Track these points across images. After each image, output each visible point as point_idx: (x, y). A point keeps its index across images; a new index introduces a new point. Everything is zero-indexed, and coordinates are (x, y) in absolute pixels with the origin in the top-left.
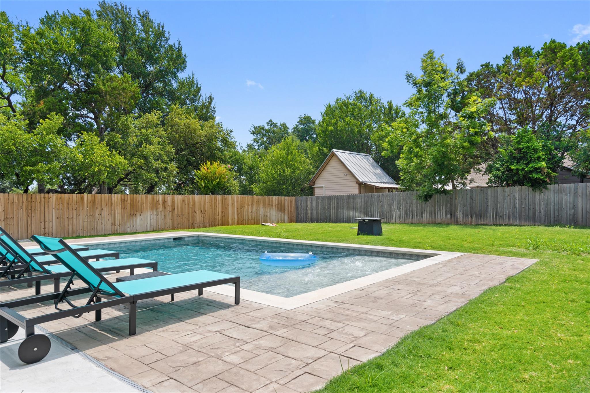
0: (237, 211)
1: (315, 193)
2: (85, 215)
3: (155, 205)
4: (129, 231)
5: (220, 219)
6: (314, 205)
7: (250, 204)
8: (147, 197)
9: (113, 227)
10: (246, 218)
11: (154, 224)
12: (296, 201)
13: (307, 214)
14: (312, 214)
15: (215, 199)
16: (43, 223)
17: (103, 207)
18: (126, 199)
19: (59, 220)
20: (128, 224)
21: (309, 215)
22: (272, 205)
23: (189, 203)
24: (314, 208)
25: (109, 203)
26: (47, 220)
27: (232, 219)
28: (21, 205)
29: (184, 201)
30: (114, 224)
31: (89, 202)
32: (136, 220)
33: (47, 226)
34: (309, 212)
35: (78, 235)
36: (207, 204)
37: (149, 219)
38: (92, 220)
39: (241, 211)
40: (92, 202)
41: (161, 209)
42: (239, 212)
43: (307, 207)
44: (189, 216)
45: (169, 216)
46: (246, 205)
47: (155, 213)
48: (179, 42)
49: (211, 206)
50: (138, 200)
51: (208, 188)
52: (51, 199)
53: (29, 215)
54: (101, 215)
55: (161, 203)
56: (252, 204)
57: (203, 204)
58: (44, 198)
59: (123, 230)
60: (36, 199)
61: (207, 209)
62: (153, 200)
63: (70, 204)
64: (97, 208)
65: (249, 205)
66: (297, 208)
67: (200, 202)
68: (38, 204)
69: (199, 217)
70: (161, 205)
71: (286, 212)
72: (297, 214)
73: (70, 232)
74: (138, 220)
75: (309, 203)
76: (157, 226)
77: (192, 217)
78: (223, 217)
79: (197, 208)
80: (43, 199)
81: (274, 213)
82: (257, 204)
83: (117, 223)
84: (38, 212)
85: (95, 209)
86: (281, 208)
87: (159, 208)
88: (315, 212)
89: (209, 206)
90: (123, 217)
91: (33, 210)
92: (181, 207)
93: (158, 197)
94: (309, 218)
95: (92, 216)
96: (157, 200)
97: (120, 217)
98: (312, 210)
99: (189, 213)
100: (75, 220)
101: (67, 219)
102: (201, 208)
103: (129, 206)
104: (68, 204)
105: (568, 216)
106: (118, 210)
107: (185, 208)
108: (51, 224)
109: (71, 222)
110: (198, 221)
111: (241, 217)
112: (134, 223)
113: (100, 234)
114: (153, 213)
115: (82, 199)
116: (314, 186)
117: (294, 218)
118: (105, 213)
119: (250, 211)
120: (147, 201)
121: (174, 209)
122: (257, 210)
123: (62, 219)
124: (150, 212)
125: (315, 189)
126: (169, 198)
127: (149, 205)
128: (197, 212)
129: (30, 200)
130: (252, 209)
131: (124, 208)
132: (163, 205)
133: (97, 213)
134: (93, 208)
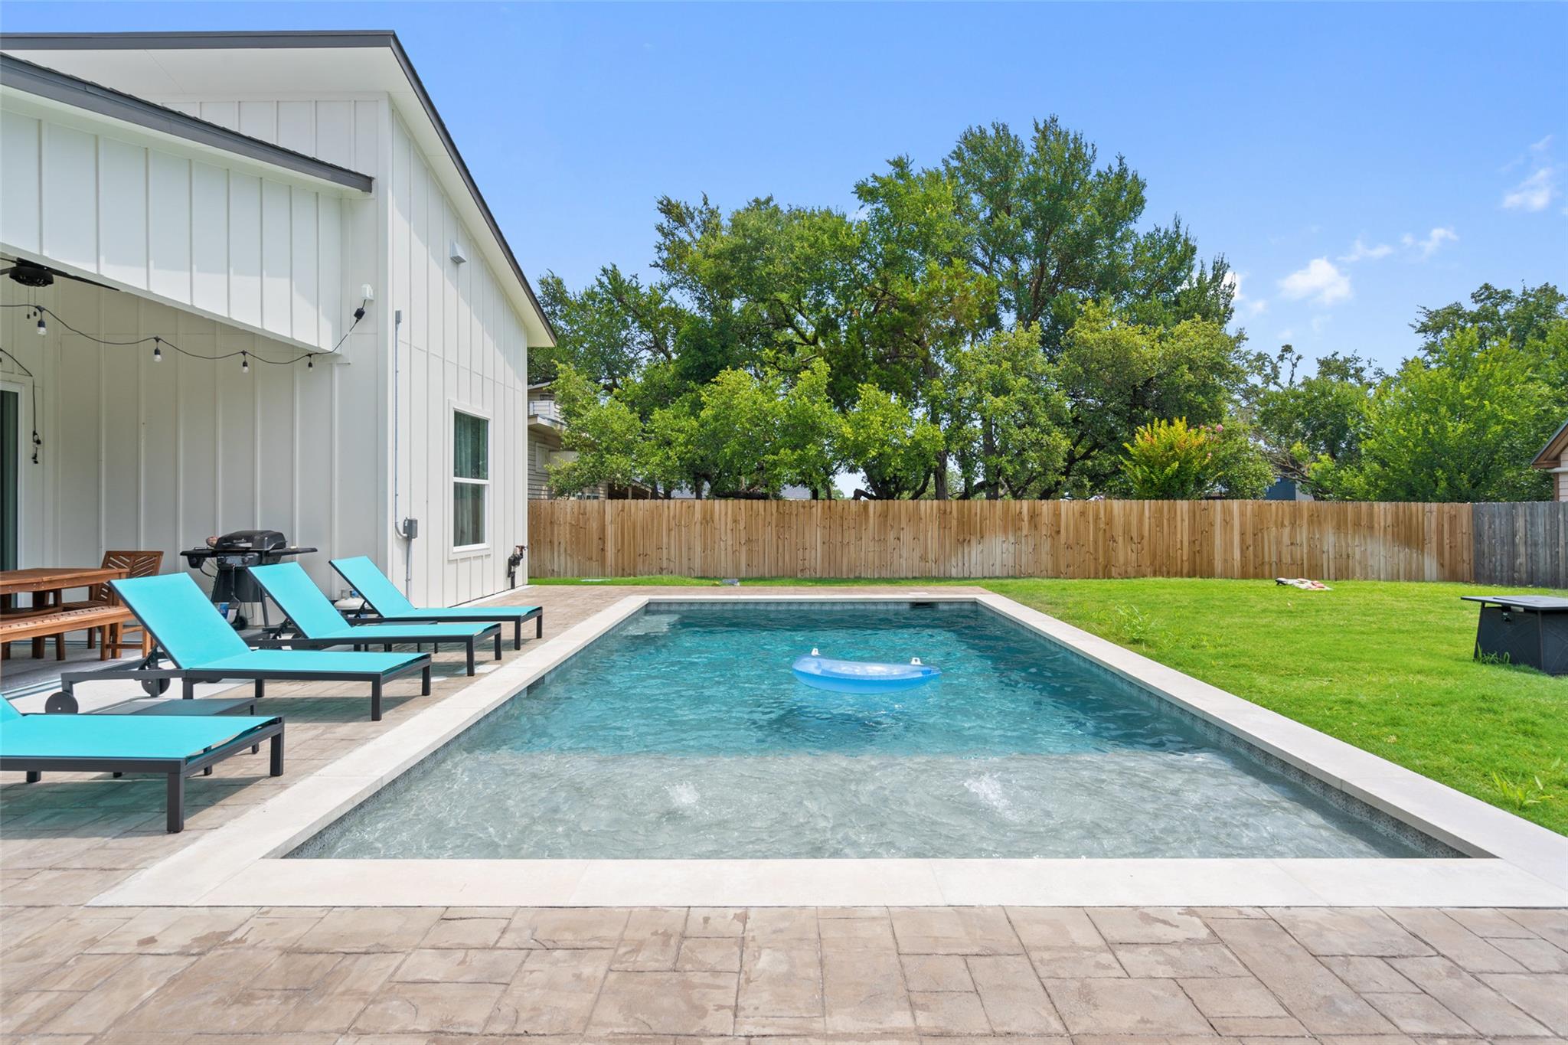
0: (1243, 541)
1: (1561, 493)
2: (871, 538)
3: (1012, 523)
4: (954, 574)
5: (1185, 558)
6: (1541, 530)
7: (1286, 523)
8: (995, 506)
9: (922, 564)
10: (1274, 559)
11: (1011, 563)
12: (1476, 515)
13: (1513, 555)
14: (1532, 557)
15: (1173, 512)
16: (801, 550)
17: (903, 525)
18: (948, 510)
19: (826, 546)
20: (953, 559)
21: (1521, 560)
22: (1371, 528)
23: (1097, 518)
24: (1541, 540)
25: (915, 518)
26: (808, 546)
27: (1226, 561)
28: (768, 519)
29: (1083, 513)
30: (924, 558)
31: (877, 514)
32: (970, 552)
33: (807, 556)
34: (1522, 549)
36: (1147, 520)
37: (998, 551)
38: (882, 549)
39: (1254, 541)
40: (884, 515)
41: (1025, 532)
42: (1250, 541)
43: (1514, 535)
44: (1096, 550)
45: (1046, 547)
46: (1272, 525)
47: (1012, 539)
49: (1160, 525)
50: (973, 512)
51: (1153, 484)
52: (814, 509)
54: (899, 539)
55: (1026, 519)
56: (1293, 524)
57: (1134, 521)
59: (942, 568)
61: (1146, 534)
62: (1007, 510)
63: (844, 518)
64: (892, 527)
65: (1283, 525)
66: (1478, 536)
67: (1127, 517)
68: (794, 518)
69: (1123, 553)
70: (1026, 523)
71: (1432, 546)
72: (1479, 555)
73: (845, 569)
74: (973, 553)
75: (1520, 523)
76: (1018, 567)
77: (1105, 552)
78: (1194, 554)
79: (1118, 532)
80: (801, 510)
81: (1379, 551)
82: (1311, 522)
83: (931, 556)
84: (794, 531)
85: (889, 527)
86: (1409, 536)
87: (1020, 529)
88: (1543, 554)
89: (1153, 525)
90: (942, 545)
92: (1077, 529)
93: (1018, 506)
94: (1523, 569)
95: (882, 541)
96: (1018, 512)
97: (936, 545)
98: (1535, 544)
99: (1096, 542)
100: (852, 547)
101: (839, 545)
102: (1129, 531)
103: (954, 523)
106: (933, 532)
107: (1087, 529)
108: (813, 552)
109: (846, 551)
110: (1121, 560)
111: (1255, 556)
112: (966, 558)
113: (897, 576)
114: (1007, 538)
115: (866, 508)
116: (1557, 470)
117: (1465, 568)
118: (907, 536)
119: (1286, 540)
120: (994, 513)
121: (1058, 532)
122: (1310, 539)
123: (831, 545)
124: (1001, 538)
125: (1561, 478)
126: (1045, 508)
127: (998, 521)
128: (1120, 540)
130: (1292, 535)
131: (944, 526)
132: (1030, 522)
133: (891, 536)
134: (885, 525)
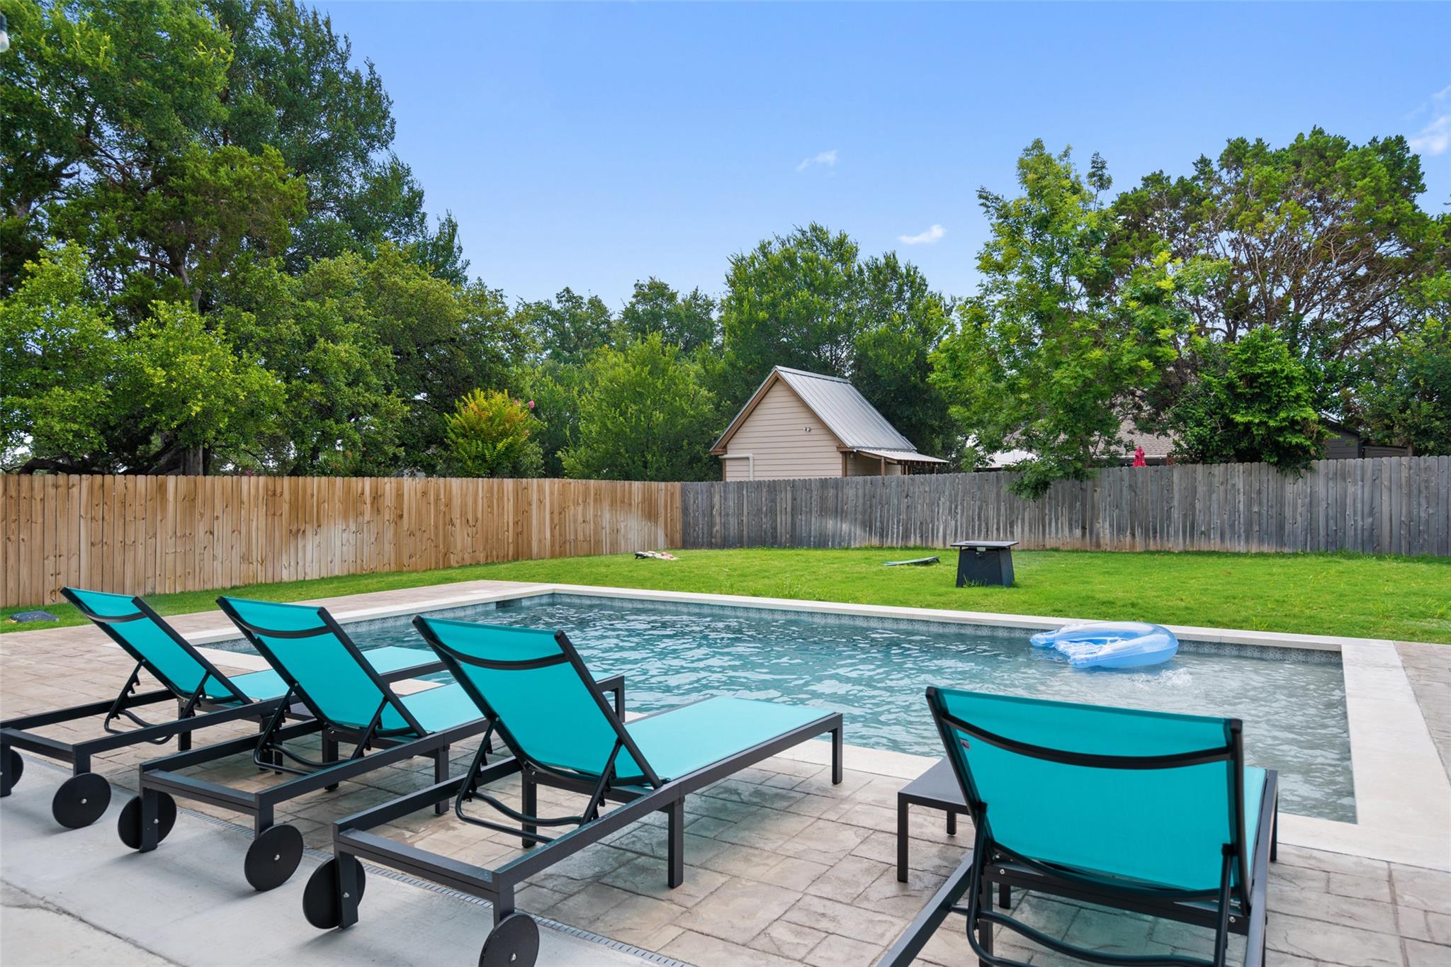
0: (552, 520)
1: (728, 474)
2: (170, 533)
3: (352, 506)
4: (285, 578)
5: (510, 540)
6: (731, 503)
7: (580, 501)
8: (334, 485)
9: (244, 566)
10: (572, 537)
11: (352, 558)
12: (684, 493)
13: (711, 525)
14: (724, 525)
15: (501, 490)
16: (52, 558)
17: (218, 512)
18: (278, 491)
19: (97, 549)
20: (285, 557)
21: (716, 528)
22: (630, 505)
23: (437, 499)
24: (730, 511)
25: (234, 500)
26: (64, 553)
27: (540, 541)
29: (424, 494)
30: (246, 558)
31: (180, 498)
32: (304, 546)
33: (63, 569)
34: (717, 520)
35: (149, 590)
36: (480, 501)
37: (338, 544)
38: (188, 548)
39: (560, 519)
40: (190, 499)
41: (367, 517)
42: (556, 521)
43: (712, 508)
44: (437, 535)
45: (389, 535)
46: (571, 504)
47: (353, 527)
48: (371, 67)
49: (490, 506)
50: (309, 492)
51: (485, 461)
52: (75, 490)
53: (12, 537)
54: (212, 533)
55: (368, 501)
56: (584, 501)
57: (470, 502)
58: (56, 486)
59: (270, 575)
60: (32, 489)
61: (480, 516)
62: (348, 491)
63: (127, 504)
64: (202, 515)
65: (578, 504)
66: (685, 510)
67: (464, 496)
68: (37, 506)
69: (462, 539)
70: (369, 506)
71: (661, 520)
72: (686, 525)
73: (128, 583)
74: (309, 547)
75: (717, 499)
76: (359, 561)
77: (445, 537)
78: (518, 534)
79: (456, 514)
80: (51, 491)
81: (633, 528)
82: (595, 500)
83: (256, 554)
84: (37, 528)
85: (197, 516)
86: (650, 513)
87: (362, 514)
88: (732, 522)
89: (485, 505)
90: (270, 538)
91: (23, 519)
92: (419, 512)
93: (360, 485)
94: (718, 535)
95: (188, 537)
96: (359, 491)
97: (262, 540)
98: (726, 515)
99: (436, 527)
100: (141, 549)
101: (118, 546)
102: (466, 513)
103: (286, 507)
104: (123, 503)
105: (1359, 532)
106: (258, 520)
107: (428, 512)
108: (74, 561)
109: (130, 555)
110: (459, 548)
111: (560, 535)
112: (300, 554)
114: (348, 526)
115: (162, 489)
116: (726, 456)
117: (678, 537)
118: (223, 528)
119: (580, 518)
120: (333, 494)
121: (401, 516)
122: (595, 516)
123: (105, 548)
124: (340, 526)
125: (728, 463)
126: (388, 486)
127: (338, 505)
128: (457, 522)
129: (14, 494)
130: (584, 515)
131: (272, 514)
132: (372, 504)
133: (201, 529)
134: (192, 514)
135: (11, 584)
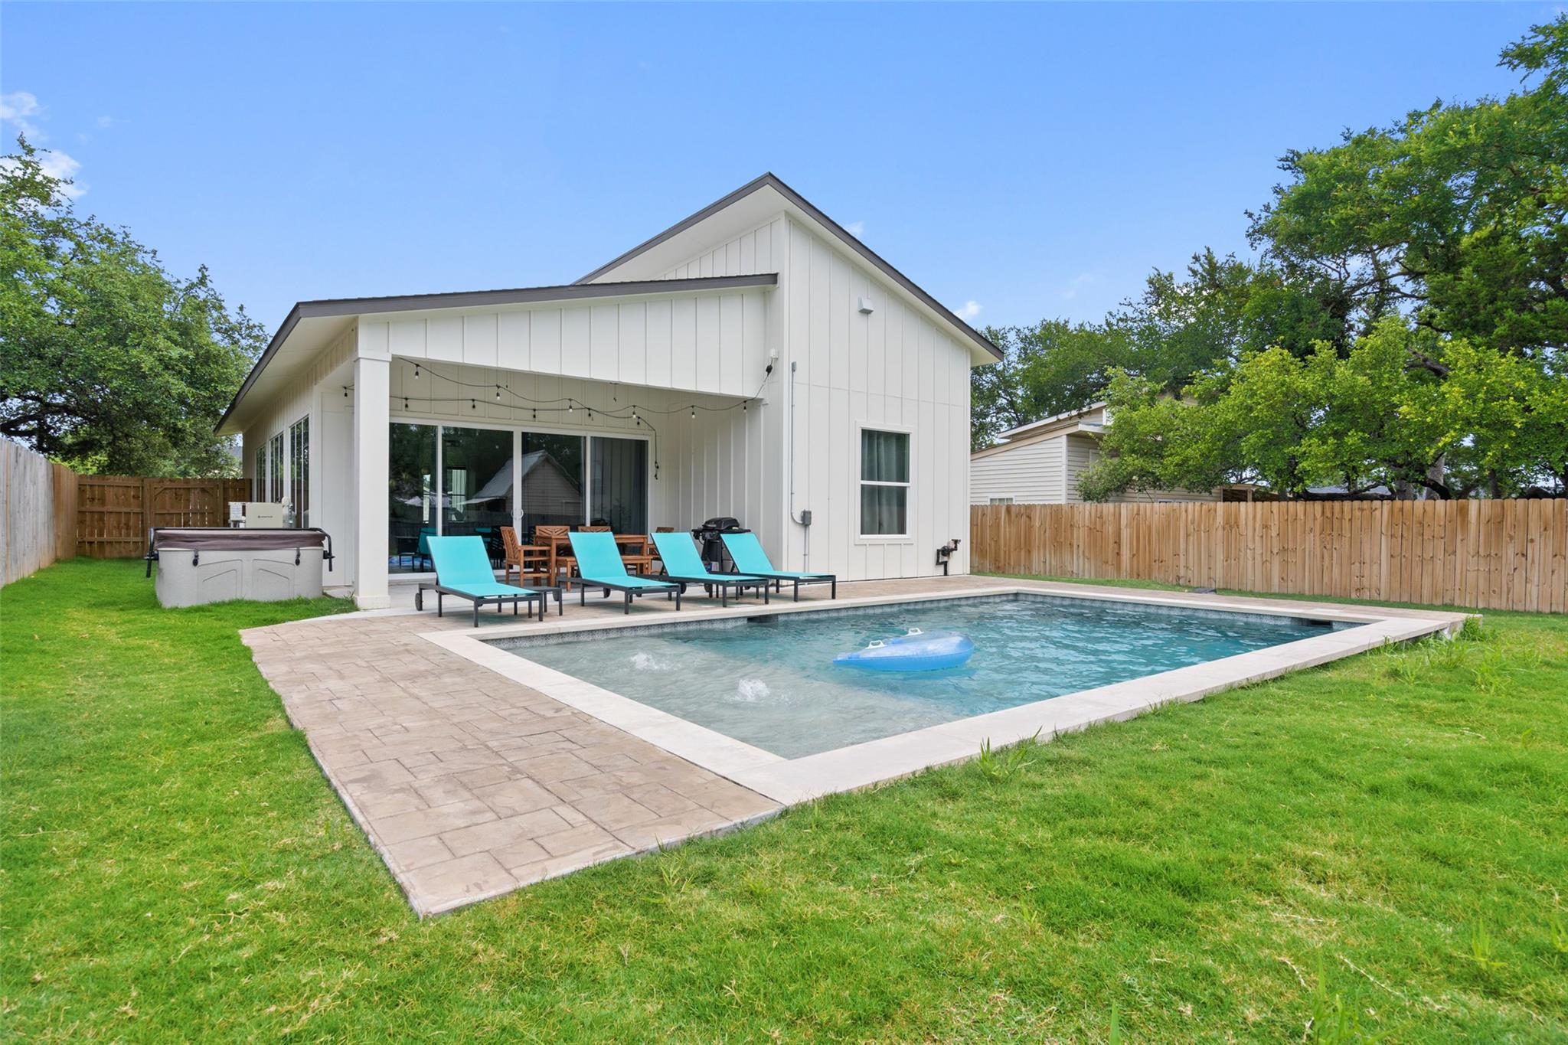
2: (1472, 552)
16: (1357, 564)
17: (1534, 533)
19: (1397, 561)
26: (1367, 560)
28: (1310, 525)
31: (1483, 520)
33: (1366, 572)
35: (1447, 601)
38: (1493, 568)
40: (1497, 523)
52: (1378, 513)
53: (1328, 547)
54: (1525, 555)
58: (1362, 510)
60: (1343, 512)
63: (1426, 526)
64: (1511, 537)
68: (1346, 524)
73: (1425, 592)
80: (1358, 514)
84: (1346, 541)
85: (1506, 539)
91: (1335, 534)
95: (1493, 557)
100: (1439, 564)
101: (1417, 559)
104: (1421, 524)
108: (1375, 567)
109: (1428, 568)
113: (1521, 608)
115: (1463, 512)
118: (1540, 551)
123: (1404, 560)
129: (1329, 515)
133: (1510, 551)
134: (1499, 536)
135: (1326, 580)
